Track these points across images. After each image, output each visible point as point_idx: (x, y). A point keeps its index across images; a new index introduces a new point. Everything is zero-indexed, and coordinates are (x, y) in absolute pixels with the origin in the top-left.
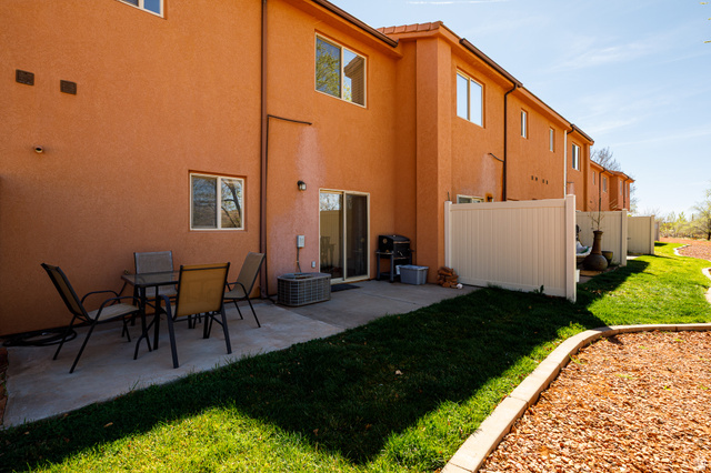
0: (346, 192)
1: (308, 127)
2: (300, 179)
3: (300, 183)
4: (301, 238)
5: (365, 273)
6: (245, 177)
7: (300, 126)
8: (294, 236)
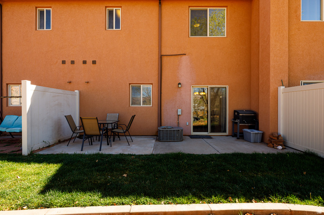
0: (209, 86)
1: (184, 56)
2: (180, 82)
3: (179, 84)
4: (179, 110)
5: (225, 131)
6: (152, 84)
7: (179, 57)
8: (176, 110)
